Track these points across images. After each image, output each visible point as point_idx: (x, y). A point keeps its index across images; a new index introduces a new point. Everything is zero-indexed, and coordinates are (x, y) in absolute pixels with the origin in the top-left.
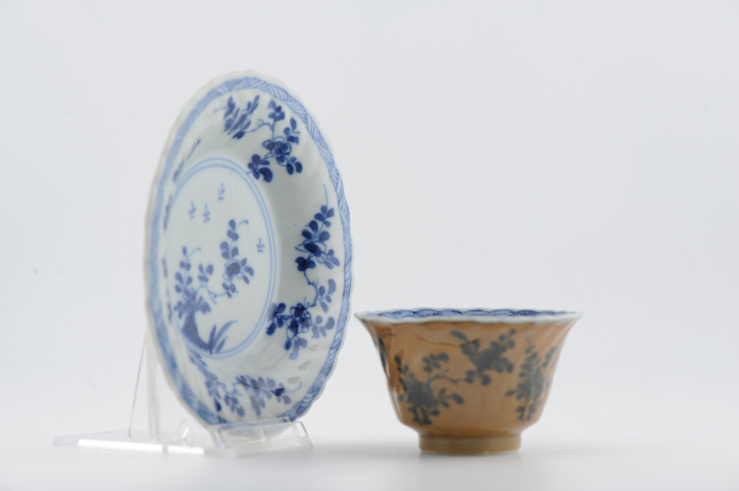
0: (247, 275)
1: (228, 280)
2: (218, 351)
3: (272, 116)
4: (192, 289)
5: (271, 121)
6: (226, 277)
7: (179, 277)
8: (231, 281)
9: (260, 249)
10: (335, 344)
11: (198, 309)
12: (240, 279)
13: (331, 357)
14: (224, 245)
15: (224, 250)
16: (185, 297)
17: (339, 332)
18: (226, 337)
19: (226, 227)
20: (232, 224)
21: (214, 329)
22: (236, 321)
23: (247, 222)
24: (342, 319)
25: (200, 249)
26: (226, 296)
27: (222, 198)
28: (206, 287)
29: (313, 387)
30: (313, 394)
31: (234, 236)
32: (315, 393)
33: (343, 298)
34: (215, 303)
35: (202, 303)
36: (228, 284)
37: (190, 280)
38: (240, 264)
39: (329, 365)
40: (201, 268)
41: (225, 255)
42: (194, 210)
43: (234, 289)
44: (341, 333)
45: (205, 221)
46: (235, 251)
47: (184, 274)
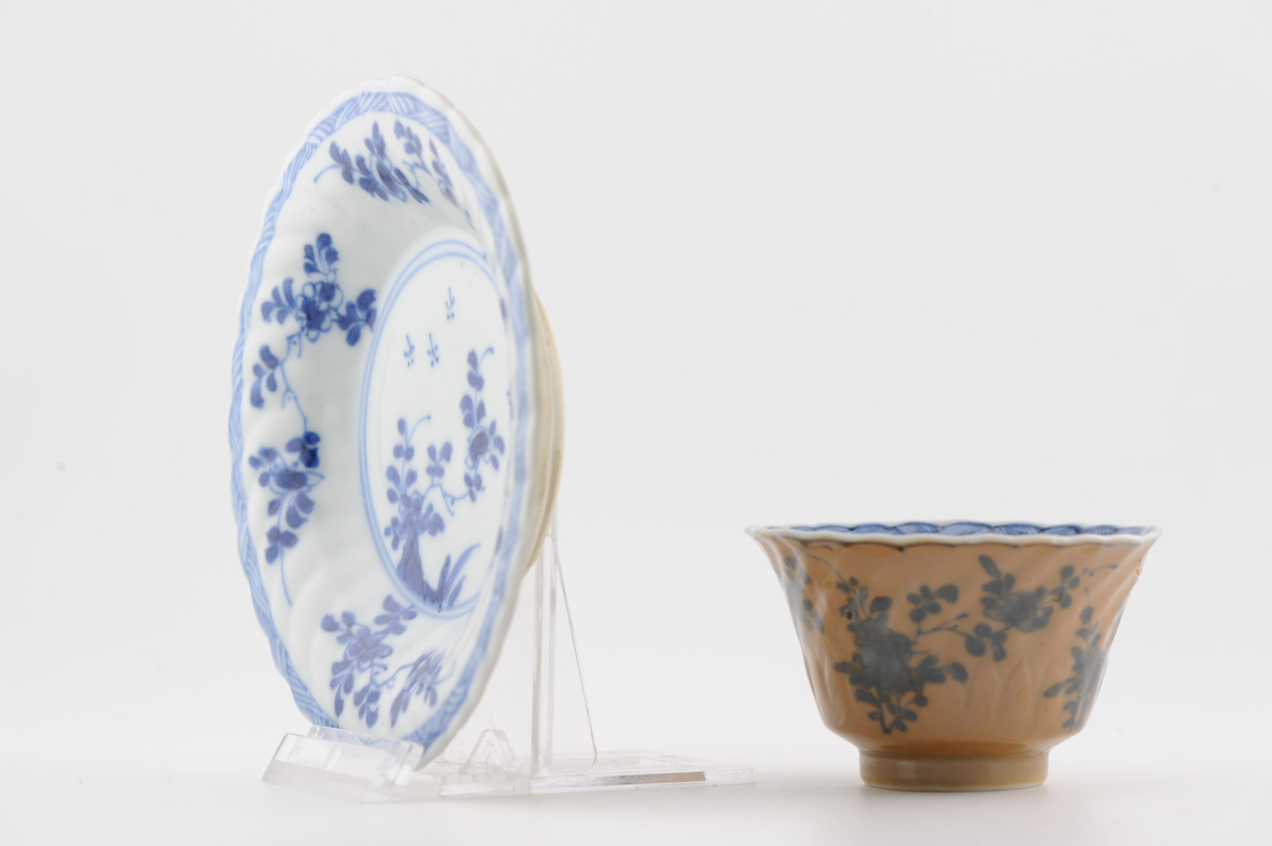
0: (496, 452)
1: (473, 467)
2: (451, 605)
3: (410, 149)
4: (416, 492)
6: (470, 462)
7: (392, 474)
8: (476, 469)
11: (423, 527)
12: (487, 462)
14: (466, 402)
15: (467, 412)
16: (403, 508)
18: (464, 578)
19: (465, 368)
20: (473, 359)
21: (447, 563)
22: (479, 545)
23: (492, 350)
25: (429, 417)
26: (469, 501)
27: (453, 315)
28: (440, 485)
31: (476, 381)
34: (452, 514)
35: (431, 517)
36: (472, 474)
37: (412, 477)
38: (488, 434)
40: (431, 451)
41: (469, 421)
42: (412, 348)
43: (479, 484)
45: (432, 364)
46: (481, 410)
47: (402, 466)
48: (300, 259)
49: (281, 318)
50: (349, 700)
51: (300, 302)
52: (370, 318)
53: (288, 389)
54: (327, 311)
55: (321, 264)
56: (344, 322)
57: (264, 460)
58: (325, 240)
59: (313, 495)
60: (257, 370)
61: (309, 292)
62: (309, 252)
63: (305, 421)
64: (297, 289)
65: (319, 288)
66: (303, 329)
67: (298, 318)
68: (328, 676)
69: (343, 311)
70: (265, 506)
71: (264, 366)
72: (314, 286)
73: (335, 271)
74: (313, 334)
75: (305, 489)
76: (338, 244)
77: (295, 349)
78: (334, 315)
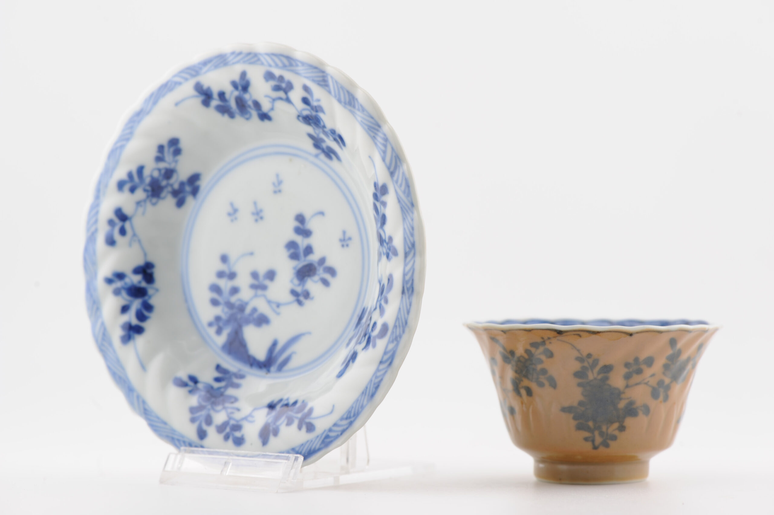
0: (327, 276)
1: (299, 285)
2: (279, 370)
3: (277, 88)
4: (240, 300)
5: (281, 94)
6: (296, 282)
7: (215, 289)
8: (303, 286)
9: (345, 244)
10: (386, 358)
11: (248, 322)
12: (316, 282)
13: (379, 374)
14: (292, 245)
15: (292, 251)
16: (226, 310)
17: (393, 342)
18: (294, 353)
19: (293, 223)
20: (300, 219)
21: (275, 344)
22: (309, 333)
23: (322, 213)
24: (399, 323)
25: (252, 254)
26: (295, 305)
27: (280, 191)
28: (265, 296)
29: (349, 412)
30: (348, 421)
31: (306, 233)
32: (352, 419)
33: (402, 297)
34: (278, 314)
35: (256, 315)
36: (299, 289)
37: (235, 290)
38: (316, 265)
39: (374, 384)
40: (255, 275)
41: (294, 256)
42: (235, 211)
43: (307, 295)
44: (395, 343)
45: (256, 220)
46: (309, 250)
47: (225, 284)
48: (153, 153)
49: (132, 190)
50: (211, 431)
51: (148, 180)
52: (195, 192)
53: (134, 235)
54: (166, 186)
55: (168, 155)
56: (175, 193)
57: (116, 279)
58: (174, 142)
59: (153, 301)
60: (111, 223)
61: (156, 174)
62: (161, 148)
63: (145, 255)
64: (147, 172)
65: (163, 172)
66: (148, 197)
67: (145, 190)
68: (187, 416)
69: (176, 186)
70: (119, 309)
71: (117, 220)
72: (159, 170)
73: (176, 162)
74: (154, 200)
75: (146, 298)
76: (183, 145)
77: (140, 210)
78: (169, 189)
